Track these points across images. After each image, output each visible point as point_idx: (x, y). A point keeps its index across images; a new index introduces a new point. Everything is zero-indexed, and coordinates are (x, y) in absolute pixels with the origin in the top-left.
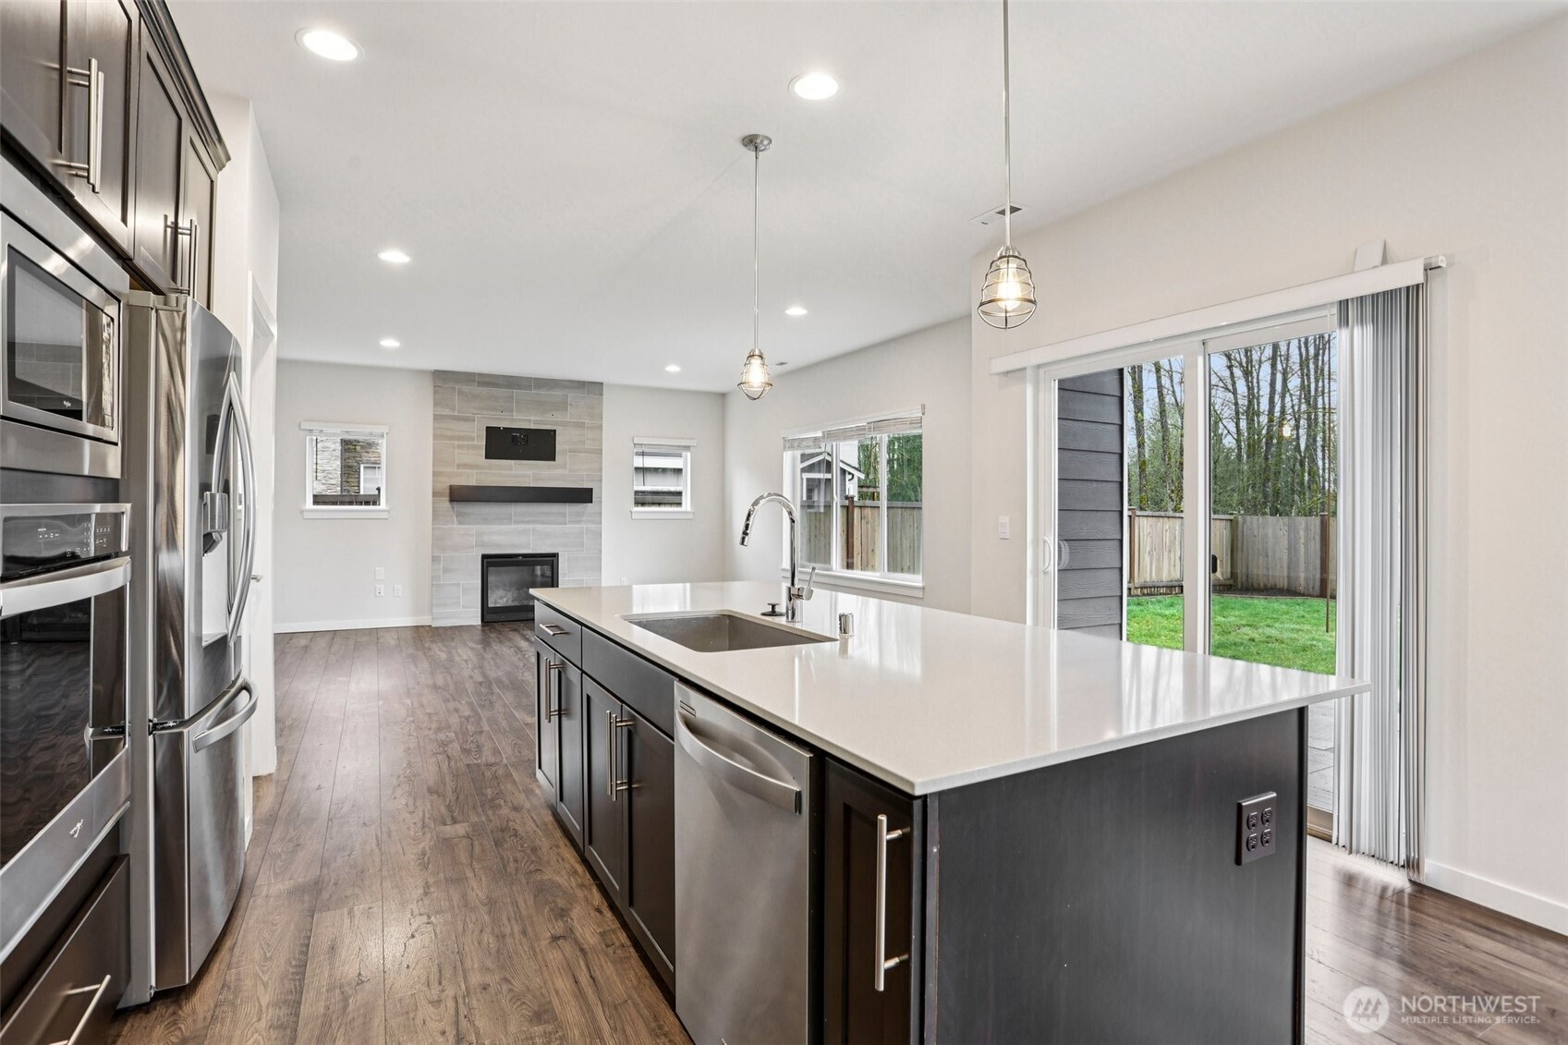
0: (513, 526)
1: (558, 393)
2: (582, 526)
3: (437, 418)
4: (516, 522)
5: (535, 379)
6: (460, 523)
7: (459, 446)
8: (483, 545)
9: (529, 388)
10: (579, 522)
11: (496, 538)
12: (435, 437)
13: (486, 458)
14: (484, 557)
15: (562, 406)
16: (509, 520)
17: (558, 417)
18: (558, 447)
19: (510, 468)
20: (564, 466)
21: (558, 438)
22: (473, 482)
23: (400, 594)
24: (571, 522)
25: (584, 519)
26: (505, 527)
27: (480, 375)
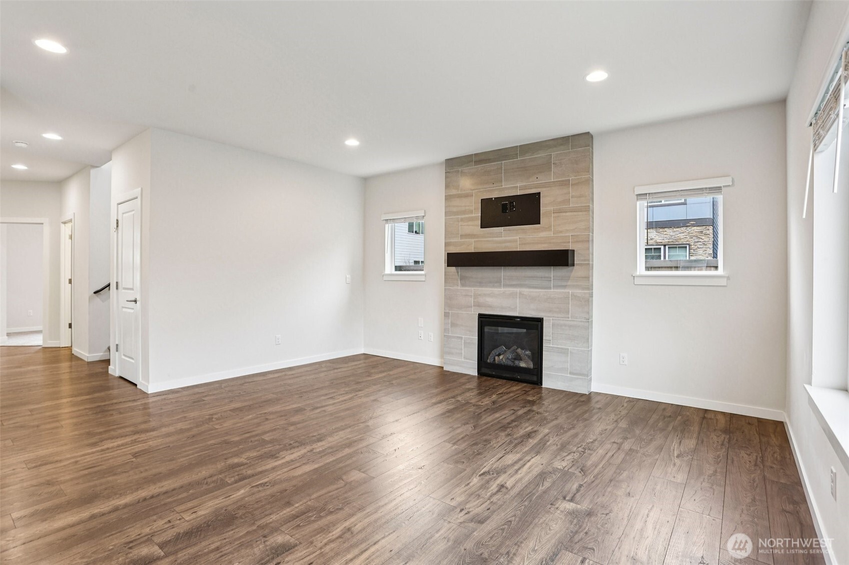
0: (502, 289)
1: (542, 154)
2: (566, 290)
3: (448, 198)
4: (506, 286)
5: (521, 146)
6: (463, 285)
7: (462, 220)
8: (478, 305)
9: (516, 156)
10: (565, 287)
11: (489, 300)
12: (447, 214)
13: (481, 228)
14: (481, 316)
15: (545, 167)
16: (497, 283)
17: (542, 179)
18: (543, 210)
19: (500, 235)
20: (548, 228)
21: (543, 201)
22: (472, 250)
23: (432, 340)
24: (556, 287)
25: (569, 283)
26: (496, 290)
27: (476, 155)
